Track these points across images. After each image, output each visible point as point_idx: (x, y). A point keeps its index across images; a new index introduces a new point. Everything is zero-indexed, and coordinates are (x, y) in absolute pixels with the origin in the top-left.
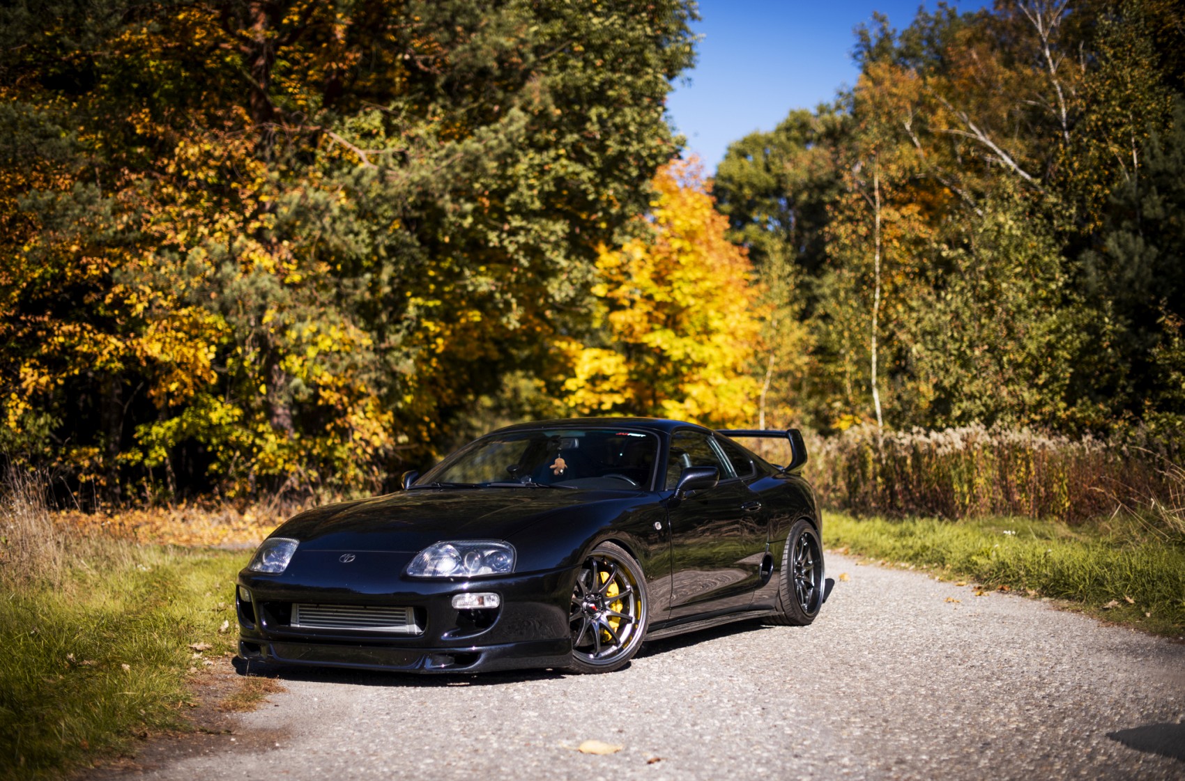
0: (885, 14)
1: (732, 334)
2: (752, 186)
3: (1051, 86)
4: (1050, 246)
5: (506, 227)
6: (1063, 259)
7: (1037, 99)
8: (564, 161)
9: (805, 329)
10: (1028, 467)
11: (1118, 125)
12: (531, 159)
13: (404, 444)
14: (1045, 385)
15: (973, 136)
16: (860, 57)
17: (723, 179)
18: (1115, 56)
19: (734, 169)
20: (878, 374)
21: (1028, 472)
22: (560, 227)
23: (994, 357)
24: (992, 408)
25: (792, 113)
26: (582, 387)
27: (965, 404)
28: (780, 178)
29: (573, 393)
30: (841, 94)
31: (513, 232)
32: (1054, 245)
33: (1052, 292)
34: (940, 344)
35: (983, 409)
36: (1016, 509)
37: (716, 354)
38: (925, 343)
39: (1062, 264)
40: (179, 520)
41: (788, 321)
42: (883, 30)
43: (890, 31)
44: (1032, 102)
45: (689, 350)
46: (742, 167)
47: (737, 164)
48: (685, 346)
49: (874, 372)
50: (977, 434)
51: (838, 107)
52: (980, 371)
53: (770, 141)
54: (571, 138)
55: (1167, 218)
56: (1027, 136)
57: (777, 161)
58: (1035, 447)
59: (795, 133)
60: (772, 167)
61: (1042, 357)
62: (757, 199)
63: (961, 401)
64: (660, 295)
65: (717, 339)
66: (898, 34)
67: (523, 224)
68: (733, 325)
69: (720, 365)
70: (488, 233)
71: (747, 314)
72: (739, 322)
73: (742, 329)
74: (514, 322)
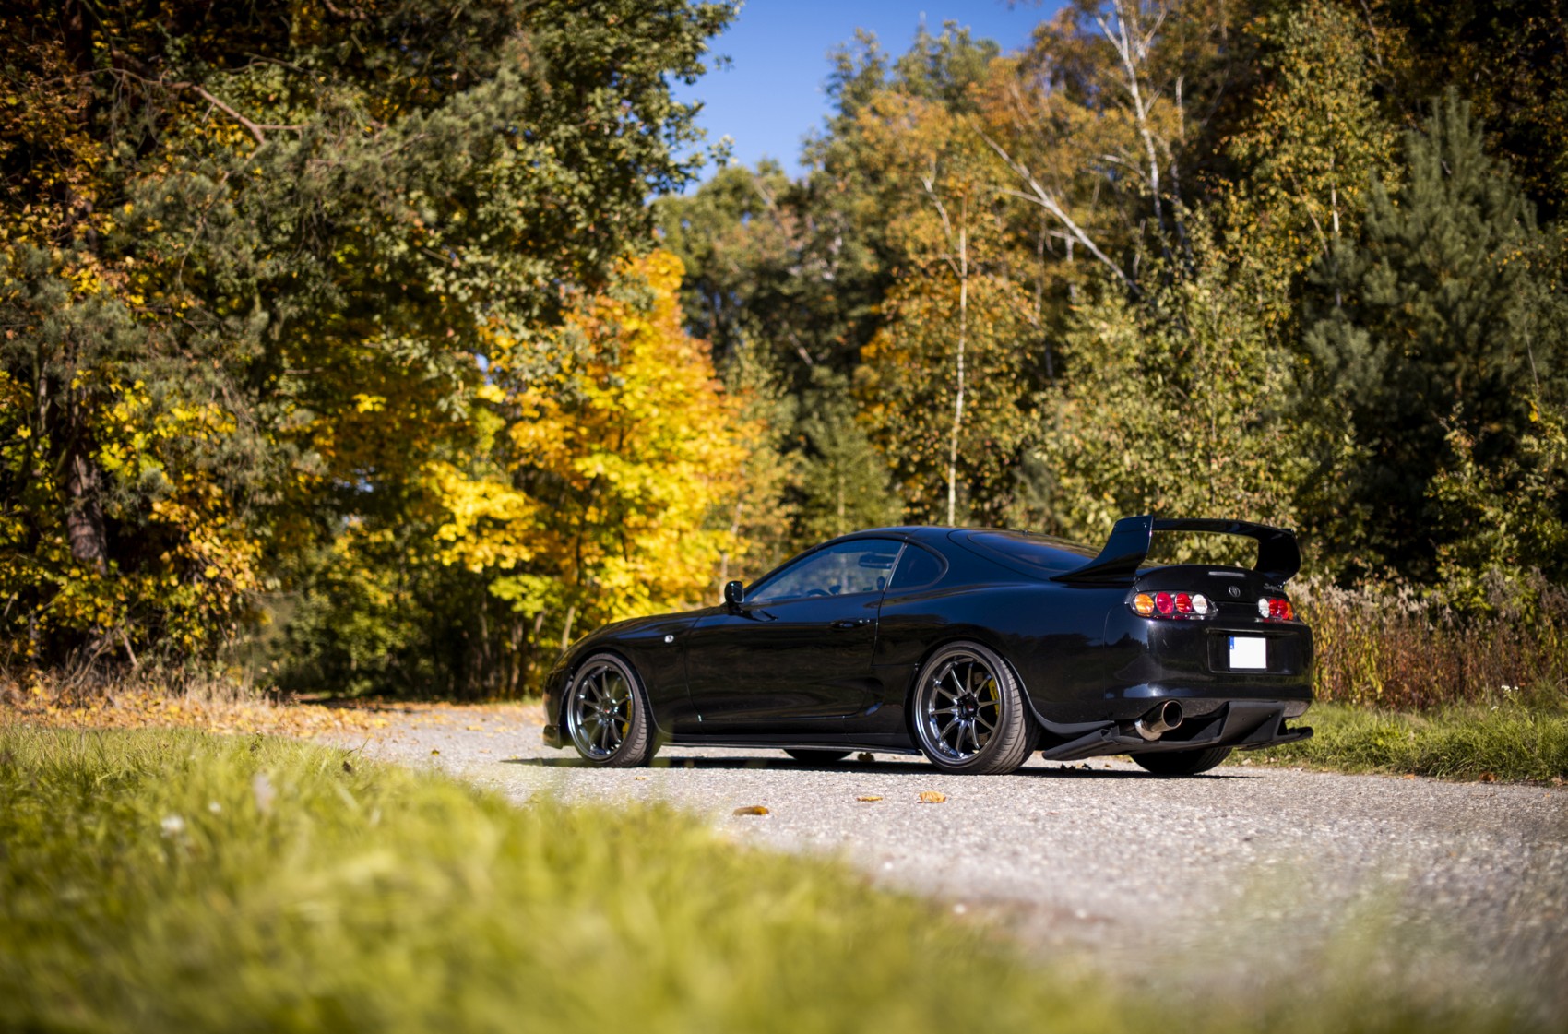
0: (873, 32)
3: (1138, 135)
5: (457, 263)
7: (1119, 154)
8: (552, 165)
9: (789, 466)
11: (1315, 172)
15: (1035, 199)
16: (836, 91)
18: (1311, 74)
26: (465, 538)
28: (707, 261)
29: (452, 543)
31: (467, 272)
42: (868, 56)
43: (880, 57)
44: (1110, 158)
48: (641, 476)
53: (691, 210)
54: (564, 131)
55: (1400, 303)
56: (1103, 207)
59: (726, 198)
60: (693, 246)
66: (892, 62)
67: (483, 259)
68: (706, 449)
69: (685, 507)
70: (430, 269)
71: (727, 435)
72: (714, 444)
73: (722, 456)
74: (459, 410)
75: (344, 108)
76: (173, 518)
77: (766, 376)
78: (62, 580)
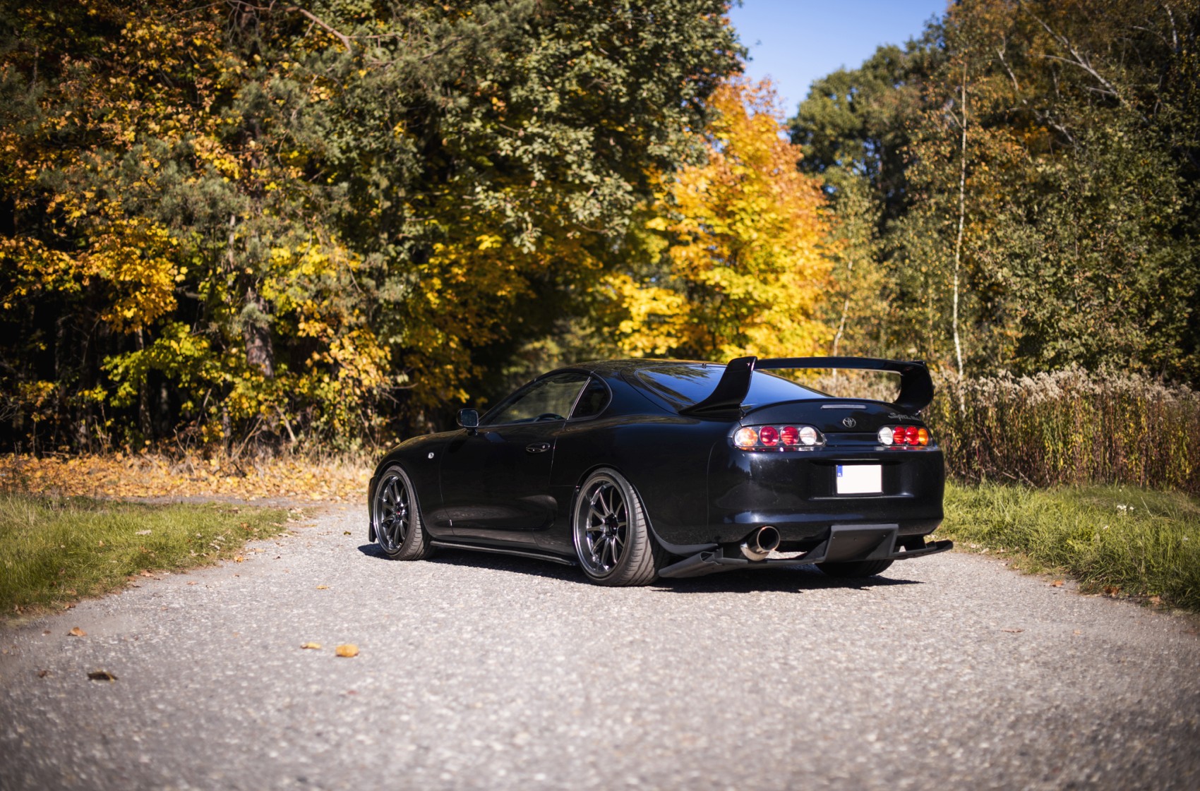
1: (801, 273)
2: (835, 126)
4: (1165, 164)
5: (521, 133)
6: (1181, 179)
7: (1145, 25)
8: (591, 56)
9: (884, 271)
10: (1138, 423)
12: (545, 48)
13: (404, 383)
14: (1158, 327)
15: (1074, 63)
17: (805, 119)
19: (817, 110)
20: (960, 316)
21: (1139, 427)
22: (584, 136)
23: (1098, 287)
24: (1095, 349)
25: (880, 49)
26: (638, 331)
27: (1061, 344)
28: (866, 118)
29: (627, 336)
30: (930, 26)
31: (528, 139)
32: (1171, 163)
33: (1168, 217)
34: (1032, 269)
35: (1082, 349)
36: (1123, 476)
37: (781, 294)
38: (1013, 268)
39: (1179, 185)
40: (136, 468)
41: (864, 263)
44: (1139, 28)
45: (750, 289)
46: (824, 107)
47: (820, 103)
48: (747, 284)
49: (955, 315)
50: (1077, 378)
51: (927, 40)
52: (1080, 302)
53: (856, 80)
54: (598, 28)
57: (863, 101)
58: (1148, 396)
59: (882, 71)
60: (857, 106)
61: (1153, 294)
62: (841, 140)
63: (1055, 340)
64: (720, 227)
65: (784, 278)
67: (540, 130)
68: (801, 262)
69: (786, 307)
70: (500, 139)
71: (817, 251)
72: (808, 259)
73: (812, 268)
74: (528, 244)
75: (411, 19)
76: (313, 333)
77: (866, 204)
78: (237, 380)
